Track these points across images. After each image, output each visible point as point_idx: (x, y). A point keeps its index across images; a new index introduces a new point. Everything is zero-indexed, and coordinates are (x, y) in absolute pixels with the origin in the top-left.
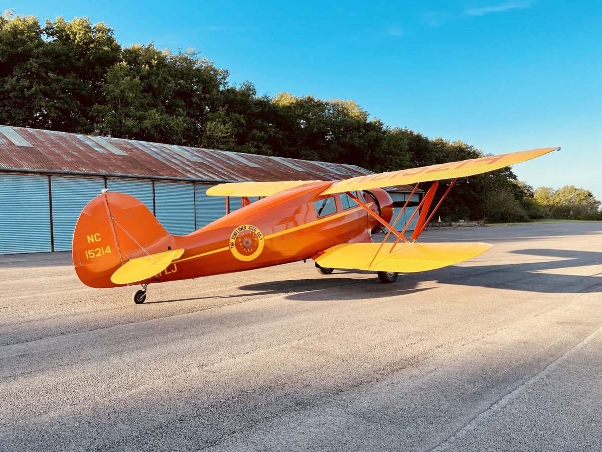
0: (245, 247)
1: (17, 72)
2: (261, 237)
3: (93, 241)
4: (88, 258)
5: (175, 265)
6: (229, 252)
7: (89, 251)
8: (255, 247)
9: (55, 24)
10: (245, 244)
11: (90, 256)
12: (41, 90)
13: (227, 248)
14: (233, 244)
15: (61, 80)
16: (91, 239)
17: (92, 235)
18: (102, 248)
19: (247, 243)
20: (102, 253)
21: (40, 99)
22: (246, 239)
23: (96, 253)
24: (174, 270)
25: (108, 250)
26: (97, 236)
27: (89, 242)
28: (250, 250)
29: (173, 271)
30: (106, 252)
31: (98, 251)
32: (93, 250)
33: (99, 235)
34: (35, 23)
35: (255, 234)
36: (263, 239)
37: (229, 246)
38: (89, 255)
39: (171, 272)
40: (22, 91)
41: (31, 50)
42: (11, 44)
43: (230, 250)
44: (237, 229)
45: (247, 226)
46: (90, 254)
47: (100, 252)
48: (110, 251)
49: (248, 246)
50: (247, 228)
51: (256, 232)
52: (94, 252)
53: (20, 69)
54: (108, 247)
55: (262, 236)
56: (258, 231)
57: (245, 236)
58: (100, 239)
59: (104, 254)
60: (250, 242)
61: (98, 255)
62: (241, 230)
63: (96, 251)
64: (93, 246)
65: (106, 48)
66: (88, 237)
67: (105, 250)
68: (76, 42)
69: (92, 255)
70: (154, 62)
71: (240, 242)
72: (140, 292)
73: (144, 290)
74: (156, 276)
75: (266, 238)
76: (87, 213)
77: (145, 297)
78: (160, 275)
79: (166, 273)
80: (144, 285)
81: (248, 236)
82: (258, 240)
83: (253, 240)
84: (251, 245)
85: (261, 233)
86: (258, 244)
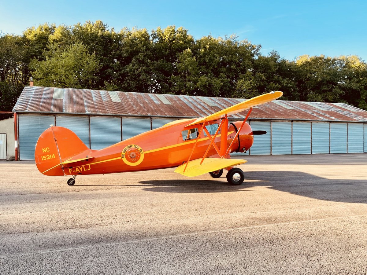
0: (131, 158)
1: (134, 61)
2: (142, 152)
3: (45, 151)
4: (43, 160)
5: (89, 166)
6: (121, 160)
7: (43, 157)
8: (138, 158)
9: (157, 31)
10: (131, 156)
11: (44, 159)
12: (144, 70)
13: (120, 158)
14: (123, 156)
15: (154, 63)
16: (44, 150)
17: (45, 149)
18: (50, 155)
19: (133, 155)
20: (50, 158)
21: (143, 75)
22: (132, 153)
23: (47, 158)
24: (89, 169)
25: (53, 156)
26: (47, 149)
27: (43, 152)
28: (135, 159)
29: (88, 169)
30: (52, 157)
31: (48, 157)
32: (45, 156)
33: (48, 148)
34: (146, 33)
35: (138, 150)
36: (143, 153)
37: (121, 156)
38: (43, 159)
39: (87, 170)
40: (134, 71)
41: (140, 48)
42: (131, 46)
43: (122, 159)
44: (127, 147)
45: (133, 145)
46: (44, 158)
47: (49, 157)
48: (54, 157)
49: (133, 157)
50: (133, 147)
51: (139, 149)
53: (135, 59)
54: (54, 155)
55: (143, 152)
56: (140, 148)
57: (131, 151)
58: (49, 151)
59: (51, 158)
60: (135, 155)
61: (48, 159)
62: (129, 147)
63: (47, 156)
64: (45, 154)
65: (181, 42)
66: (43, 149)
67: (52, 156)
68: (166, 40)
69: (45, 159)
70: (208, 47)
71: (128, 155)
72: (71, 179)
73: (74, 178)
74: (79, 171)
75: (146, 152)
76: (42, 137)
77: (74, 182)
78: (81, 171)
79: (85, 170)
80: (74, 176)
81: (133, 151)
82: (140, 154)
83: (137, 154)
84: (135, 156)
85: (142, 150)
86: (140, 156)
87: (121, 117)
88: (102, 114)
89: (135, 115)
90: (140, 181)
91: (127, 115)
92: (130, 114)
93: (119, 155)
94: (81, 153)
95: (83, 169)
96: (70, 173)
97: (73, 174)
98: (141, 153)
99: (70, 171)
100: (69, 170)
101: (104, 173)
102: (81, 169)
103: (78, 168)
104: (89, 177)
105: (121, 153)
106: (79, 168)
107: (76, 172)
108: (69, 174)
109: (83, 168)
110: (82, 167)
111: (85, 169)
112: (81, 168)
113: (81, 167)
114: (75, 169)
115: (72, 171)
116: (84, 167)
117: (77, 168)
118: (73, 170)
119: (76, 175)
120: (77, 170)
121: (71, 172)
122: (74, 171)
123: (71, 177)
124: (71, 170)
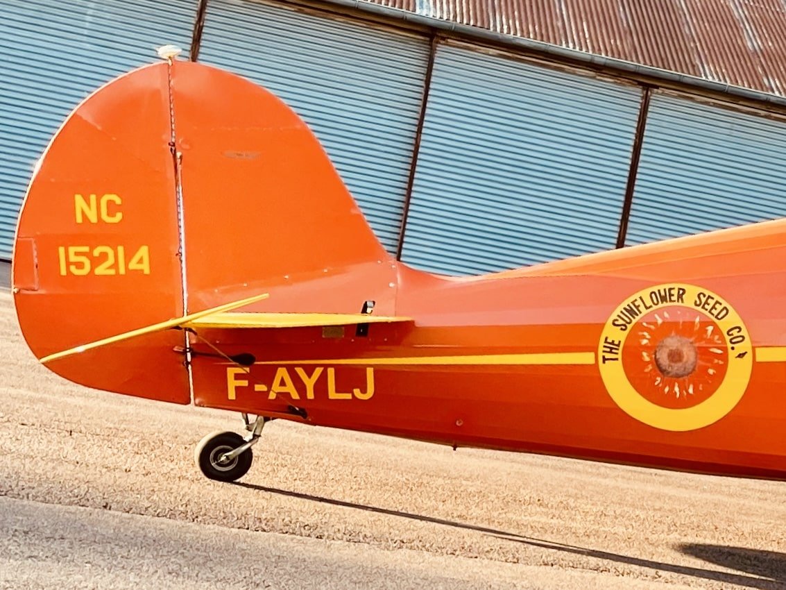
0: (663, 371)
2: (740, 348)
3: (93, 218)
4: (63, 272)
5: (370, 373)
6: (591, 376)
7: (72, 250)
8: (706, 381)
10: (664, 360)
11: (73, 268)
13: (586, 358)
14: (612, 347)
16: (86, 208)
17: (93, 198)
18: (121, 249)
19: (675, 356)
20: (115, 265)
22: (672, 342)
23: (95, 262)
24: (364, 391)
25: (141, 261)
26: (110, 203)
27: (79, 219)
28: (683, 388)
29: (357, 392)
30: (133, 265)
31: (104, 256)
32: (86, 249)
33: (118, 201)
35: (717, 330)
36: (749, 357)
37: (593, 349)
38: (68, 264)
39: (348, 396)
43: (595, 367)
44: (645, 294)
45: (692, 292)
46: (73, 258)
47: (111, 261)
48: (146, 268)
49: (676, 368)
50: (689, 300)
51: (724, 325)
52: (87, 255)
54: (143, 252)
55: (745, 346)
56: (733, 319)
57: (669, 328)
58: (119, 216)
59: (122, 271)
60: (689, 355)
61: (100, 270)
62: (664, 299)
63: (96, 252)
64: (91, 235)
66: (79, 200)
67: (128, 258)
69: (80, 265)
71: (646, 348)
72: (231, 439)
73: (248, 436)
74: (295, 396)
75: (765, 355)
76: (87, 117)
77: (245, 462)
78: (310, 395)
79: (333, 395)
80: (252, 418)
81: (685, 329)
82: (724, 357)
83: (703, 352)
84: (690, 368)
85: (744, 332)
86: (722, 371)
87: (648, 82)
88: (525, 42)
89: (743, 87)
90: (691, 539)
91: (689, 77)
92: (709, 77)
93: (585, 337)
94: (330, 274)
95: (321, 385)
96: (232, 395)
97: (247, 402)
98: (732, 355)
99: (232, 384)
100: (231, 372)
101: (456, 439)
102: (310, 383)
103: (291, 370)
104: (356, 445)
105: (601, 327)
106: (300, 371)
107: (272, 396)
108: (220, 402)
109: (324, 376)
110: (318, 371)
111: (337, 391)
112: (310, 375)
113: (309, 370)
114: (267, 376)
115: (245, 383)
116: (331, 372)
117: (282, 373)
118: (253, 378)
119: (266, 419)
120: (283, 383)
121: (237, 388)
122: (260, 388)
123: (233, 422)
124: (238, 377)
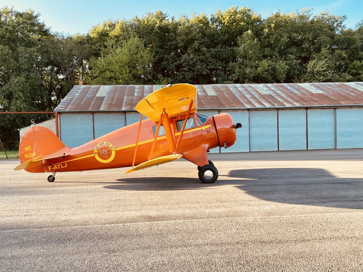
0: (103, 155)
3: (28, 150)
5: (66, 163)
6: (94, 157)
7: (26, 155)
8: (109, 155)
10: (103, 153)
13: (93, 155)
14: (96, 153)
17: (27, 147)
18: (32, 153)
22: (104, 150)
23: (29, 156)
24: (66, 166)
26: (29, 147)
27: (26, 150)
28: (106, 156)
32: (28, 154)
33: (30, 147)
35: (109, 147)
36: (114, 150)
37: (93, 154)
38: (26, 157)
39: (64, 167)
44: (99, 144)
45: (105, 143)
46: (26, 156)
47: (31, 155)
48: (35, 155)
49: (105, 154)
50: (105, 144)
51: (110, 146)
52: (28, 155)
54: (35, 153)
56: (111, 145)
57: (103, 148)
58: (31, 149)
59: (33, 156)
60: (106, 152)
62: (101, 144)
63: (29, 154)
64: (28, 152)
66: (25, 148)
69: (27, 157)
71: (100, 152)
72: (51, 176)
73: (53, 175)
74: (57, 168)
75: (117, 149)
76: (25, 137)
77: (54, 179)
78: (59, 168)
79: (62, 167)
80: (54, 173)
81: (105, 148)
82: (111, 151)
83: (108, 151)
84: (107, 153)
85: (113, 147)
86: (111, 153)
93: (92, 152)
94: (59, 151)
95: (60, 166)
96: (50, 170)
97: (52, 171)
98: (112, 150)
99: (50, 168)
100: (49, 167)
101: (81, 170)
102: (59, 166)
103: (56, 165)
105: (94, 150)
106: (57, 165)
107: (55, 169)
108: (48, 171)
109: (60, 165)
110: (59, 164)
111: (63, 167)
112: (58, 165)
113: (58, 164)
114: (53, 166)
115: (51, 168)
116: (61, 164)
117: (55, 166)
118: (52, 167)
119: (55, 172)
120: (56, 167)
121: (50, 169)
122: (53, 168)
123: (51, 174)
124: (50, 167)
